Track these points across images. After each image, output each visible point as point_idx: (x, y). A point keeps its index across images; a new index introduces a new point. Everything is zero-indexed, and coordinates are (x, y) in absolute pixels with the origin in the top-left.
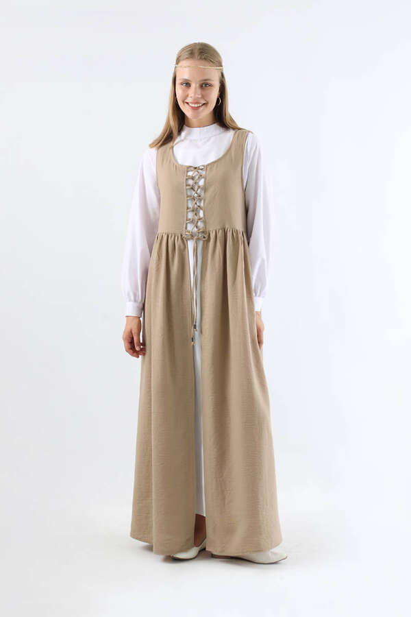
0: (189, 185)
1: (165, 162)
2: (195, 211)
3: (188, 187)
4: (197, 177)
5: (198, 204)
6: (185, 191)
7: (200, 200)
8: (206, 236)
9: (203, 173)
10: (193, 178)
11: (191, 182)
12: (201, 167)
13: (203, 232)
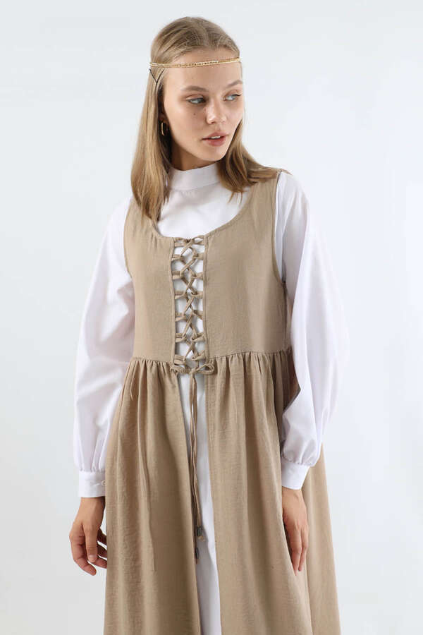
0: (178, 274)
1: (138, 231)
2: (190, 320)
3: (175, 277)
4: (190, 259)
5: (194, 307)
6: (171, 285)
7: (197, 301)
8: (211, 365)
9: (202, 250)
10: (183, 260)
11: (180, 267)
12: (199, 240)
13: (204, 360)
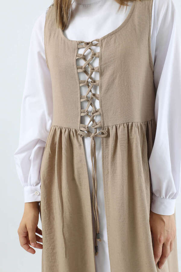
0: (81, 68)
1: (52, 37)
2: (91, 101)
3: (80, 70)
5: (93, 92)
6: (77, 76)
7: (95, 88)
8: (105, 131)
9: (98, 50)
10: (85, 58)
11: (82, 63)
12: (96, 42)
13: (100, 128)
